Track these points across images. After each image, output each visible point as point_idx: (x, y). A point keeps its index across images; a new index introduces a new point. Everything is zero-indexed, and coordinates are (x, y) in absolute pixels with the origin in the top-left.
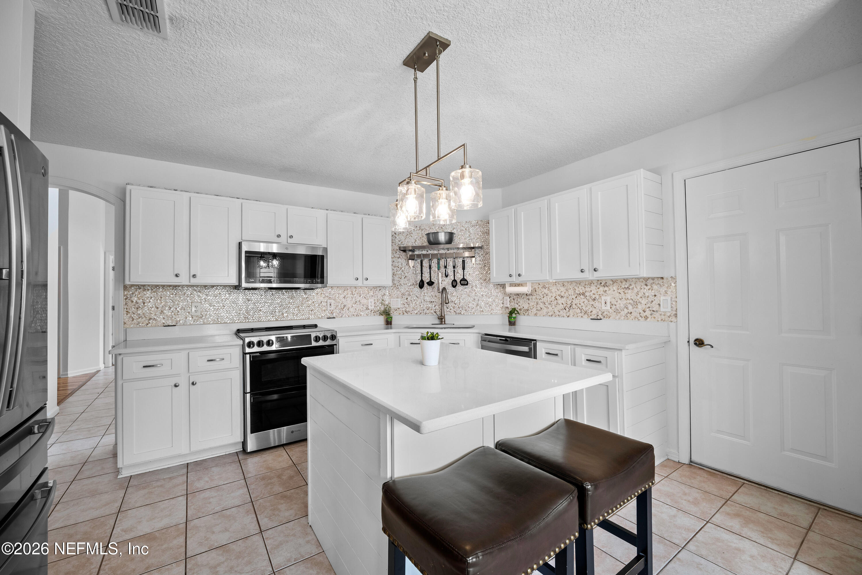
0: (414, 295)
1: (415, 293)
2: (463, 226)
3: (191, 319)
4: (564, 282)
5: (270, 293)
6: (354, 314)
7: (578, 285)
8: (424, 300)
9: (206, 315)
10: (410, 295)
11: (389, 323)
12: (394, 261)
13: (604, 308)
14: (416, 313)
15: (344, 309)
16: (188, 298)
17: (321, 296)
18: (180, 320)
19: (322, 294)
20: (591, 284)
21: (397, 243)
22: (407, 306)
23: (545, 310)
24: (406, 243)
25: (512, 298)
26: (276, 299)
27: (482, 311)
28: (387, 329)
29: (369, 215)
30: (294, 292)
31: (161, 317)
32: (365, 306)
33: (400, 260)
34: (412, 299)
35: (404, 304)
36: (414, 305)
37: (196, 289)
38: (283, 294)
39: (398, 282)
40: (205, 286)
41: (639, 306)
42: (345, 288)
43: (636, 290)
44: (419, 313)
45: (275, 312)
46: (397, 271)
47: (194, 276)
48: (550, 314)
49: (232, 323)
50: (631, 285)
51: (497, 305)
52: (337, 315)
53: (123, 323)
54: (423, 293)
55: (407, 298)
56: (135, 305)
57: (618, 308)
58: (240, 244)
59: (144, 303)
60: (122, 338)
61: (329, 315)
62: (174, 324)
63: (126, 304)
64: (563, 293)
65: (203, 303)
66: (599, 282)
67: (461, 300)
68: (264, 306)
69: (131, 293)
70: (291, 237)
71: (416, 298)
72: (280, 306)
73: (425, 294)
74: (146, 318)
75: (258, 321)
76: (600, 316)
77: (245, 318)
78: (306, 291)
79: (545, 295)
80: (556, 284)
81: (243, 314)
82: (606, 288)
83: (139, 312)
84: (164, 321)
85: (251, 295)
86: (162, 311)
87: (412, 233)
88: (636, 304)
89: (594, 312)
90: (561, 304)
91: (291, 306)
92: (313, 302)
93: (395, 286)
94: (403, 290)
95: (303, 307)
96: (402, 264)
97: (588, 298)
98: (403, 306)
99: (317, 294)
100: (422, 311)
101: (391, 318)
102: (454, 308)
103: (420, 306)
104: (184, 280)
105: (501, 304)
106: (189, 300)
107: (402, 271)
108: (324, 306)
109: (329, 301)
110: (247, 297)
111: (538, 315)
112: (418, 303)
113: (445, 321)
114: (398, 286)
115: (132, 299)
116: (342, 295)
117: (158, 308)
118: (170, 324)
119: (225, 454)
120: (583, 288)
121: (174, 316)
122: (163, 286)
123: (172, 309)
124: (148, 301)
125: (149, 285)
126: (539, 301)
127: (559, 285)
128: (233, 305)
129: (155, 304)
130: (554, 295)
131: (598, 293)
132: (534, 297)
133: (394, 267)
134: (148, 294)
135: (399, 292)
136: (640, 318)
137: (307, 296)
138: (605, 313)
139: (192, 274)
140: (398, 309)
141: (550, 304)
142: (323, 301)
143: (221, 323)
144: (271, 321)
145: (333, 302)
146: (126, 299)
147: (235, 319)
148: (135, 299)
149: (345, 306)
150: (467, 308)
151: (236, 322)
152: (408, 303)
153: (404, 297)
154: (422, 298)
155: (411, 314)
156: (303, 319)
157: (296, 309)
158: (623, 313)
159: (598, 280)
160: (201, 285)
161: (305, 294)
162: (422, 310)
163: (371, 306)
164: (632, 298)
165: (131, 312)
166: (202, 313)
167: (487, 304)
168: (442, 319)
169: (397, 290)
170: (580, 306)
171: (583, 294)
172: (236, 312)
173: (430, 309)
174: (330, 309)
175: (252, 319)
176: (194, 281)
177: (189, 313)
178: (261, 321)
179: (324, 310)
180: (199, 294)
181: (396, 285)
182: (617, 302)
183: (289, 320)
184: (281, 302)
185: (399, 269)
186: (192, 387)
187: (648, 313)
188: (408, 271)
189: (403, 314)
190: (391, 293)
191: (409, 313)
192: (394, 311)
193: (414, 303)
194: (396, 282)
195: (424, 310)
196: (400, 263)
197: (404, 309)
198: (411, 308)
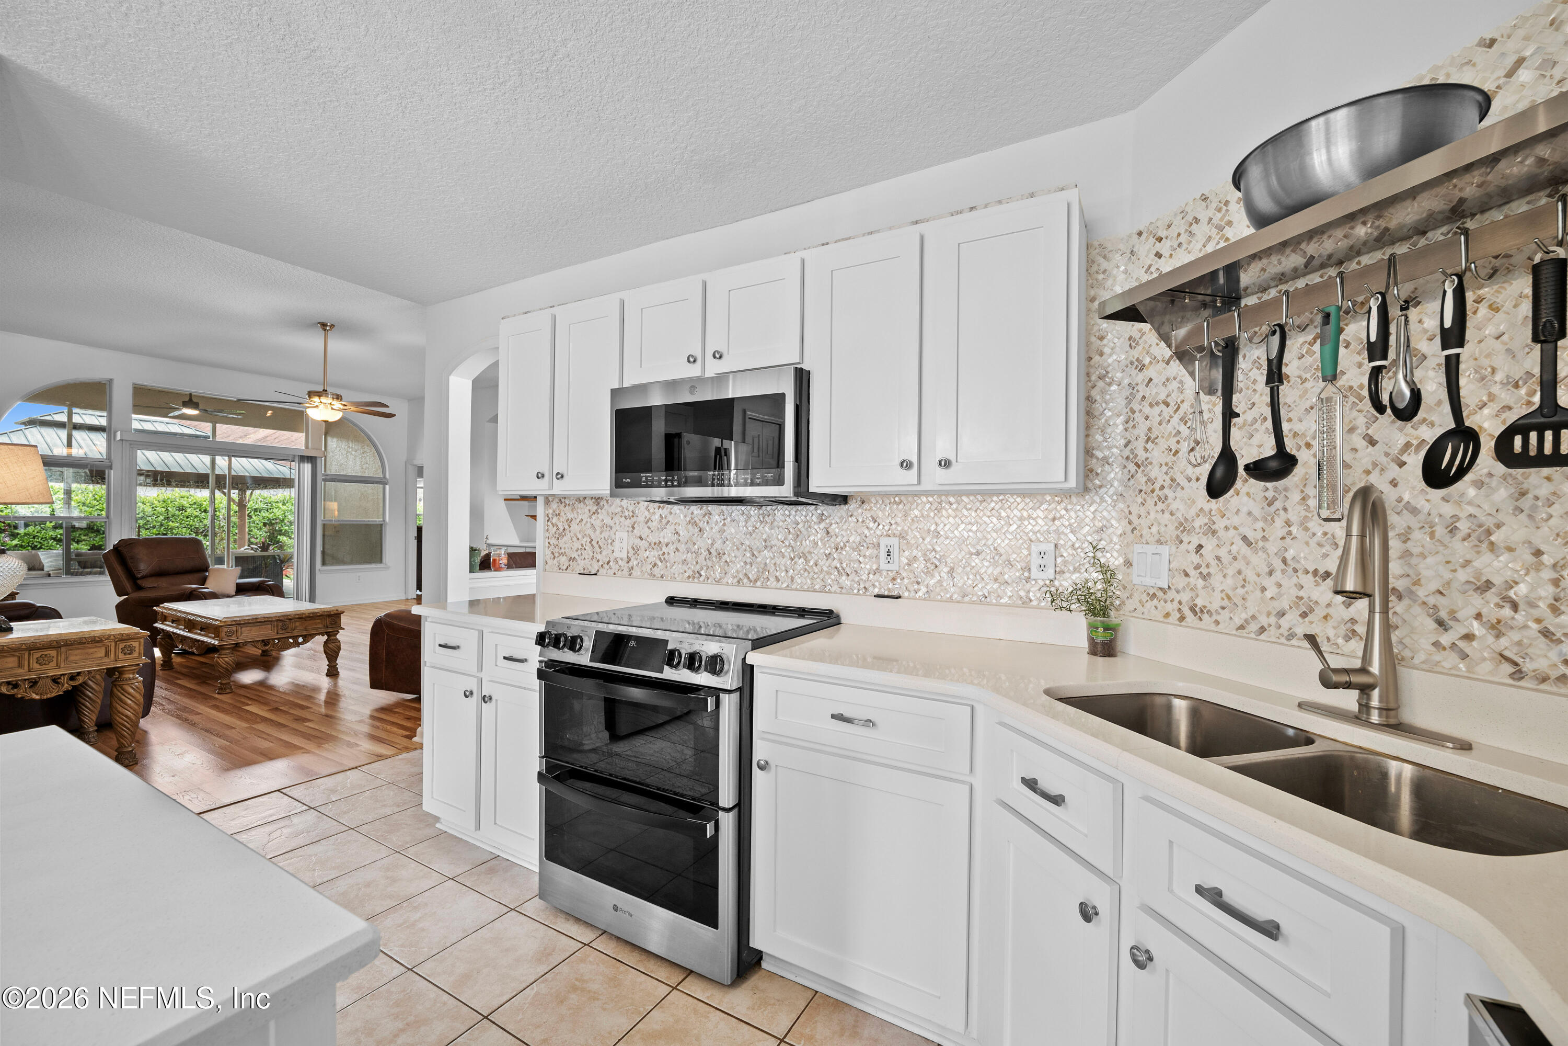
0: (1232, 532)
1: (1236, 520)
3: (614, 564)
6: (973, 591)
8: (1284, 562)
9: (635, 557)
10: (1214, 532)
12: (1151, 380)
14: (1238, 621)
15: (938, 573)
17: (863, 526)
18: (602, 565)
22: (1200, 583)
29: (972, 209)
32: (1018, 567)
34: (1223, 553)
35: (1187, 575)
36: (1229, 581)
39: (1164, 468)
44: (1254, 627)
45: (751, 563)
46: (1160, 424)
52: (910, 588)
54: (1279, 522)
55: (1200, 547)
56: (557, 533)
59: (565, 529)
62: (595, 571)
63: (548, 529)
65: (631, 533)
69: (553, 510)
71: (1245, 550)
73: (1294, 529)
74: (567, 556)
81: (691, 562)
83: (560, 545)
86: (583, 546)
93: (1153, 491)
94: (1182, 509)
98: (1180, 582)
100: (1273, 620)
103: (1263, 589)
107: (1184, 420)
109: (884, 541)
112: (1250, 574)
114: (1166, 491)
116: (931, 525)
117: (578, 539)
118: (591, 571)
121: (595, 556)
123: (593, 542)
124: (569, 525)
129: (576, 532)
133: (1151, 405)
135: (1167, 515)
140: (1160, 594)
145: (896, 544)
146: (548, 521)
149: (939, 561)
152: (1205, 571)
153: (1186, 539)
154: (1273, 547)
155: (1217, 623)
162: (1269, 614)
163: (1043, 568)
165: (552, 543)
168: (1365, 689)
169: (1160, 506)
174: (889, 566)
177: (613, 551)
181: (1157, 486)
185: (1171, 410)
189: (1182, 619)
190: (1136, 521)
191: (1205, 617)
192: (1145, 597)
193: (1231, 571)
194: (1155, 472)
195: (1281, 614)
196: (1174, 385)
197: (1185, 597)
198: (1217, 595)
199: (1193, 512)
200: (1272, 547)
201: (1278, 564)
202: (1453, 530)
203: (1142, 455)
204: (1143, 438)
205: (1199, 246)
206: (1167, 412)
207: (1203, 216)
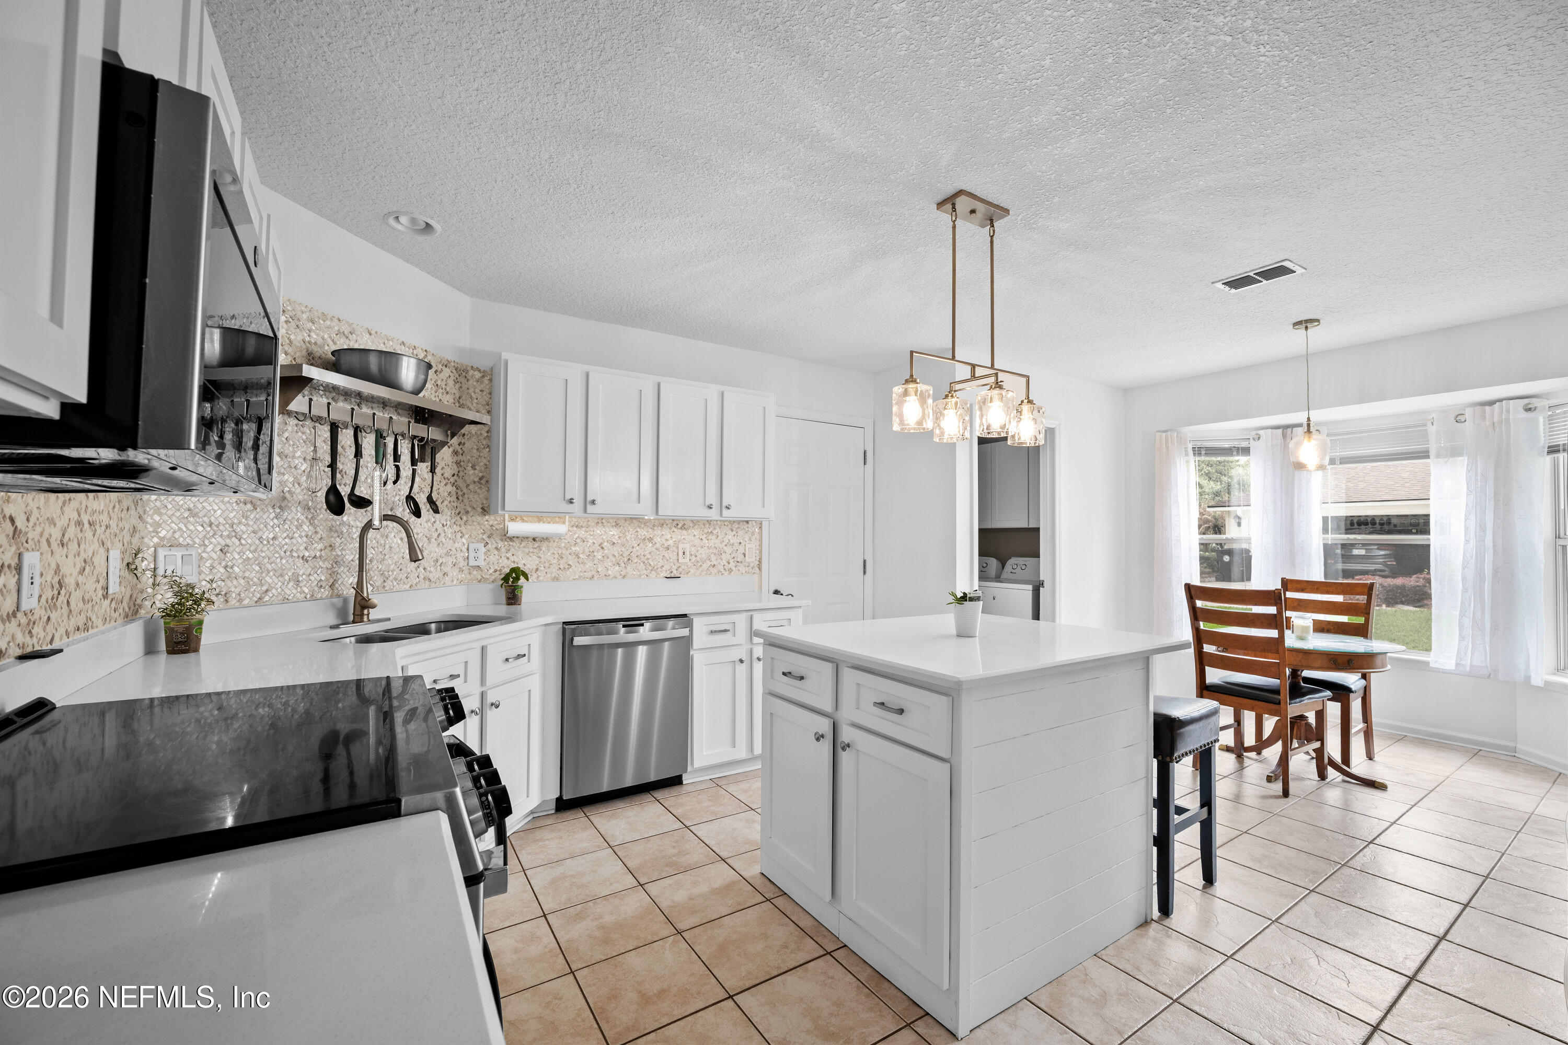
4: (618, 519)
7: (643, 526)
10: (236, 536)
13: (680, 560)
14: (257, 596)
20: (663, 525)
23: (577, 569)
25: (492, 547)
41: (724, 556)
48: (589, 575)
50: (715, 529)
55: (225, 547)
57: (699, 560)
64: (616, 537)
66: (675, 523)
76: (676, 573)
79: (579, 541)
80: (603, 521)
82: (684, 533)
88: (719, 554)
89: (666, 567)
90: (610, 556)
97: (658, 545)
105: (462, 560)
111: (562, 578)
116: (57, 530)
120: (650, 530)
126: (566, 553)
127: (609, 524)
130: (599, 541)
131: (672, 539)
132: (553, 545)
136: (724, 572)
138: (684, 568)
141: (589, 557)
145: (35, 563)
155: (241, 601)
158: (705, 566)
164: (716, 545)
170: (644, 559)
171: (650, 540)
182: (697, 551)
187: (732, 565)
191: (231, 599)
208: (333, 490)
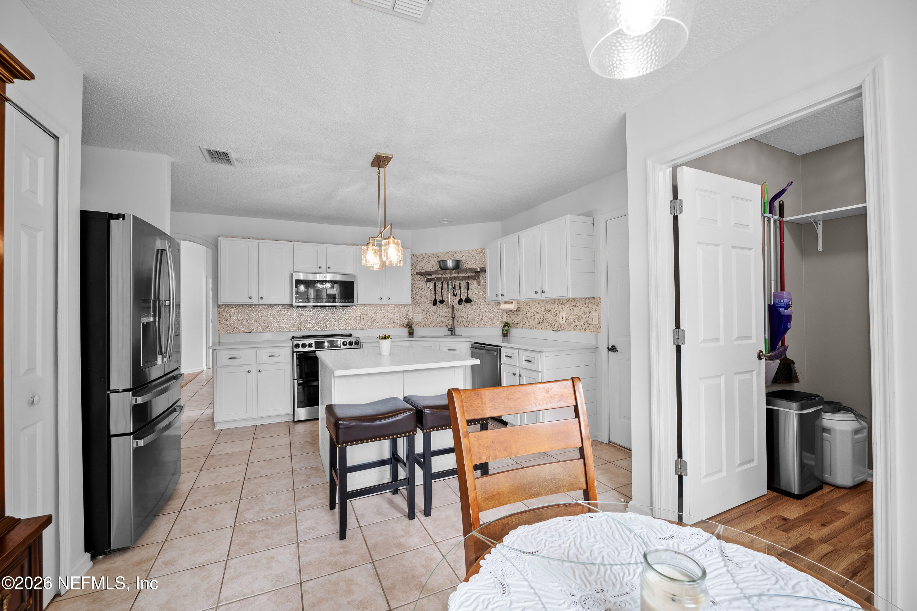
0: (432, 311)
1: (432, 309)
2: (470, 254)
3: (261, 328)
4: (539, 300)
5: (316, 309)
6: (383, 326)
7: (547, 303)
8: (440, 315)
9: (271, 325)
10: (429, 311)
11: (411, 334)
12: (413, 283)
13: (561, 322)
14: (433, 325)
15: (374, 323)
16: (259, 313)
17: (356, 312)
18: (254, 329)
19: (356, 310)
20: (554, 302)
21: (418, 268)
22: (427, 320)
23: (527, 324)
24: (425, 268)
25: (508, 314)
26: (321, 314)
27: (486, 325)
28: (410, 337)
30: (335, 309)
31: (241, 326)
32: (392, 320)
33: (420, 282)
34: (430, 315)
36: (431, 319)
37: (264, 307)
38: (327, 310)
39: (419, 300)
40: (271, 305)
41: (581, 320)
42: (375, 305)
43: (580, 307)
44: (435, 326)
45: (321, 324)
46: (418, 292)
47: (261, 298)
48: (530, 327)
49: (289, 331)
50: (577, 303)
51: (497, 320)
52: (369, 326)
53: (217, 331)
54: (439, 309)
55: (426, 314)
56: (224, 318)
57: (570, 322)
58: (292, 274)
59: (230, 317)
60: (217, 341)
61: (362, 327)
62: (250, 332)
63: (219, 317)
64: (538, 310)
65: (269, 317)
67: (469, 315)
68: (312, 319)
69: (222, 310)
70: (329, 268)
71: (434, 314)
72: (324, 320)
73: (441, 310)
74: (232, 327)
75: (308, 331)
76: (560, 329)
77: (298, 328)
78: (344, 308)
79: (527, 311)
80: (534, 302)
81: (297, 325)
82: (563, 306)
83: (227, 323)
84: (243, 330)
85: (303, 311)
86: (242, 323)
87: (430, 260)
88: (579, 318)
89: (556, 325)
90: (537, 319)
91: (332, 319)
92: (350, 317)
94: (423, 307)
95: (342, 321)
96: (422, 286)
97: (552, 313)
98: (423, 320)
99: (353, 310)
100: (438, 325)
101: (413, 330)
102: (463, 321)
103: (437, 320)
104: (254, 301)
105: (501, 319)
106: (260, 315)
107: (423, 291)
108: (358, 320)
109: (362, 316)
110: (300, 313)
111: (523, 328)
112: (435, 318)
113: (454, 333)
114: (420, 304)
115: (223, 314)
116: (373, 311)
117: (239, 320)
118: (247, 332)
119: (281, 422)
120: (550, 306)
121: (249, 326)
122: (243, 305)
123: (248, 321)
124: (233, 315)
125: (233, 305)
126: (524, 316)
127: (536, 303)
128: (290, 318)
129: (238, 318)
130: (533, 311)
131: (559, 310)
132: (521, 313)
133: (417, 288)
134: (233, 310)
136: (582, 330)
137: (344, 312)
138: (562, 326)
139: (260, 297)
140: (419, 323)
141: (530, 319)
142: (357, 316)
143: (281, 331)
144: (317, 330)
145: (365, 316)
146: (219, 314)
147: (291, 329)
148: (225, 314)
149: (375, 320)
150: (473, 322)
151: (292, 331)
152: (427, 318)
153: (424, 312)
155: (430, 326)
156: (342, 330)
157: (336, 322)
158: (573, 326)
159: (558, 300)
160: (267, 304)
161: (343, 310)
163: (397, 320)
164: (577, 314)
165: (222, 323)
166: (269, 324)
167: (490, 318)
168: (452, 331)
169: (419, 307)
170: (548, 320)
171: (550, 311)
172: (292, 324)
173: (444, 322)
174: (363, 322)
175: (303, 329)
176: (261, 302)
177: (259, 324)
178: (310, 331)
179: (358, 323)
180: (266, 310)
181: (418, 303)
182: (569, 317)
183: (331, 330)
184: (324, 316)
186: (259, 374)
187: (586, 325)
188: (427, 292)
189: (424, 327)
190: (414, 310)
191: (428, 326)
192: (416, 324)
193: (432, 318)
194: (417, 301)
195: (439, 323)
196: (421, 285)
197: (424, 323)
198: (430, 322)
199: (425, 308)
200: (438, 313)
201: (438, 316)
202: (459, 310)
203: (415, 297)
204: (415, 294)
205: (425, 262)
206: (420, 290)
207: (426, 257)
208: (435, 300)
